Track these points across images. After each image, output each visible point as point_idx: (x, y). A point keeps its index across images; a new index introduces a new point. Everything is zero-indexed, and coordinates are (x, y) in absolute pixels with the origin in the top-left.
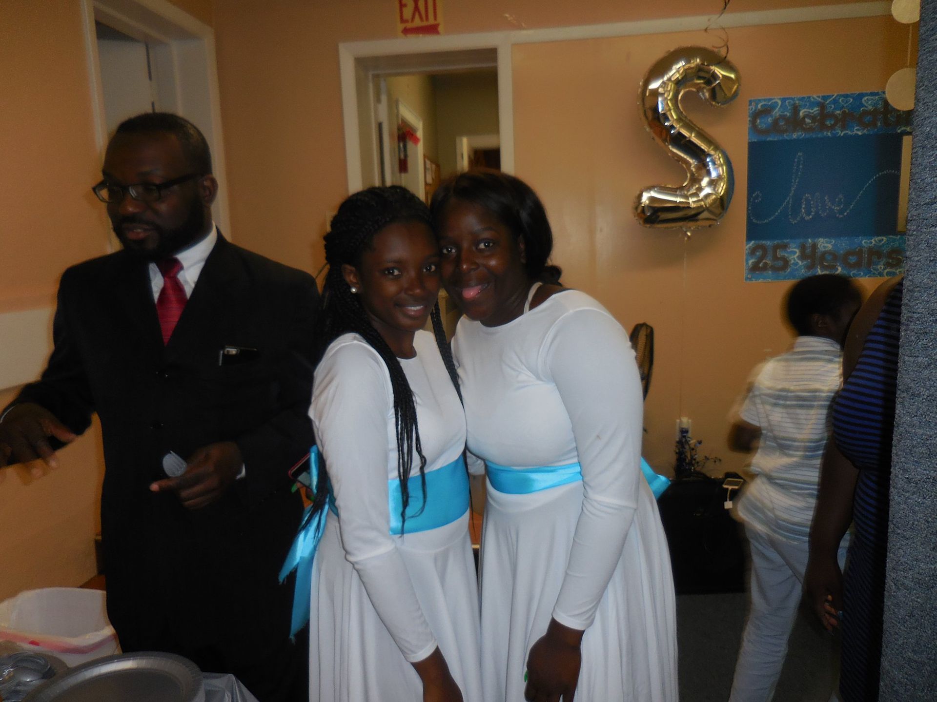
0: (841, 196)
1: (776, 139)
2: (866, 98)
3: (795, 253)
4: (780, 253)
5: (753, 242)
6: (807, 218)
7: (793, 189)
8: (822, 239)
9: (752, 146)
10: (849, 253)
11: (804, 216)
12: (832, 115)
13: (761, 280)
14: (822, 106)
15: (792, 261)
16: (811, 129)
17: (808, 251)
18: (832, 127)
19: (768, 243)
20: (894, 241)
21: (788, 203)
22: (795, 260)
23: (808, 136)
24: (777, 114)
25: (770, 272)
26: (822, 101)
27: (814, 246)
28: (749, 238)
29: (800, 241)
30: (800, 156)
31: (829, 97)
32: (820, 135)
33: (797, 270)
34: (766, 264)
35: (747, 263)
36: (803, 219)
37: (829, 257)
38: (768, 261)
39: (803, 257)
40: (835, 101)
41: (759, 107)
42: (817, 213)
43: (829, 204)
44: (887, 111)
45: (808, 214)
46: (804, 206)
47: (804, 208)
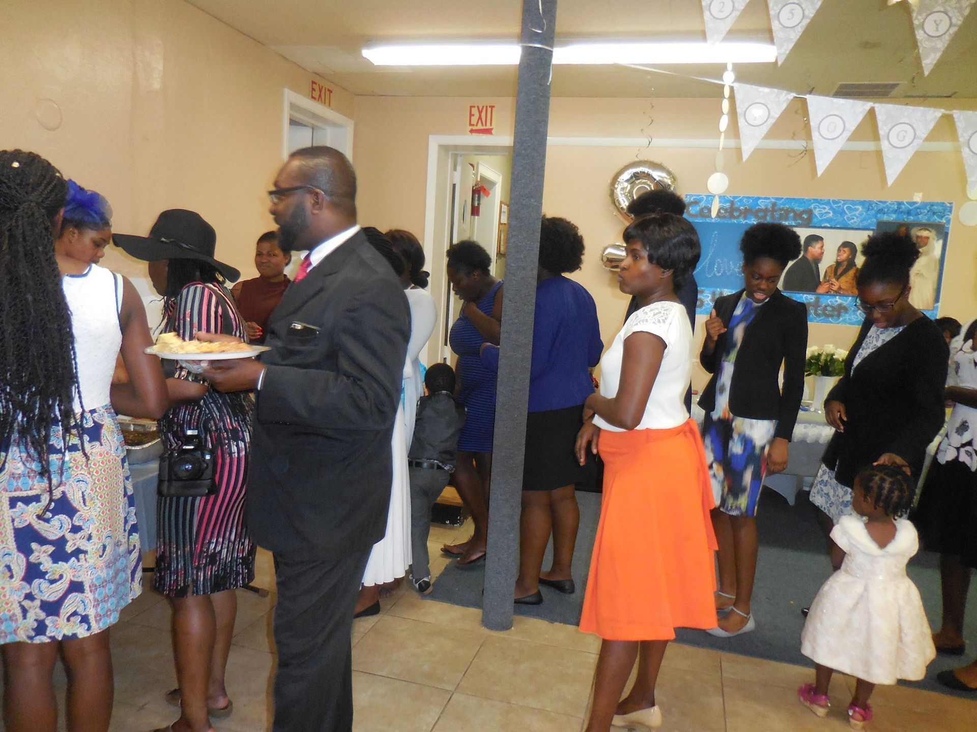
1: (701, 221)
2: (761, 201)
3: (708, 297)
6: (718, 275)
7: (710, 255)
11: (716, 273)
12: (738, 210)
14: (732, 203)
15: (706, 302)
16: (724, 217)
18: (738, 217)
23: (722, 221)
24: (703, 205)
26: (733, 200)
29: (712, 289)
30: (716, 234)
31: (737, 197)
32: (729, 222)
36: (714, 274)
40: (741, 201)
41: (691, 199)
42: (724, 272)
43: (733, 267)
44: (774, 210)
45: (719, 272)
46: (716, 266)
47: (716, 268)
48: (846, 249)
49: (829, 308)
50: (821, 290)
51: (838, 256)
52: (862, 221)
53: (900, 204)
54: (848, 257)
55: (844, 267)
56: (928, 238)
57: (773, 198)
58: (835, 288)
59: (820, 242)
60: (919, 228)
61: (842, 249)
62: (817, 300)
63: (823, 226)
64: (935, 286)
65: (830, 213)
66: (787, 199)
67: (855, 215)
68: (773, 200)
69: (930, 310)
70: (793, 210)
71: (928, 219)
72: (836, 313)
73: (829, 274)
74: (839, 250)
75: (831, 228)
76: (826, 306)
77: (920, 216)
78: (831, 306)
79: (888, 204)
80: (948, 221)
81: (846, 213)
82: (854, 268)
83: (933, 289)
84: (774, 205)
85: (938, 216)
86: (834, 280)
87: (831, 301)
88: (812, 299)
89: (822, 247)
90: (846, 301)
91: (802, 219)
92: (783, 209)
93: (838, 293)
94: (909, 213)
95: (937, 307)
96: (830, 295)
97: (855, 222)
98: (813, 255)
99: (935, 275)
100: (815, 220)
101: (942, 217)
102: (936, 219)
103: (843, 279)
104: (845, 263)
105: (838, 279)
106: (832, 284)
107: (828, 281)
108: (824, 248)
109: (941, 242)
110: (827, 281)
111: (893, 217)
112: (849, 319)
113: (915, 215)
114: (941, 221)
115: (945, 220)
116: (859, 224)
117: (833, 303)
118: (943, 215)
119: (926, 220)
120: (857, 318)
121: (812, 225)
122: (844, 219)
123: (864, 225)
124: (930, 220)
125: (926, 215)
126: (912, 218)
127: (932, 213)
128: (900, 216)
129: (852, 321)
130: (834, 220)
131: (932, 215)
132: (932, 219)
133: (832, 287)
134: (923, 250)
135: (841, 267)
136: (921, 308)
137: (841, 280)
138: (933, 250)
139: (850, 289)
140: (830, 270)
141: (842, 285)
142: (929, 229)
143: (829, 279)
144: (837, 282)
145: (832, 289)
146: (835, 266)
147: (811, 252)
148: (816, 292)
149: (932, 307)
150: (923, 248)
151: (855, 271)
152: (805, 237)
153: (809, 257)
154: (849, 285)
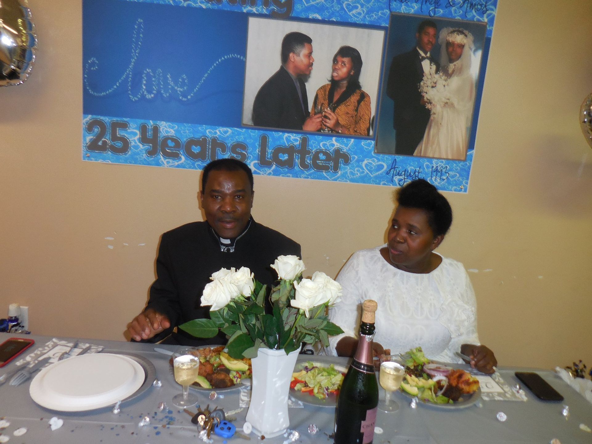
0: (184, 76)
3: (135, 134)
4: (120, 133)
5: (90, 116)
6: (149, 96)
7: (133, 60)
8: (164, 123)
10: (192, 142)
11: (145, 93)
13: (100, 161)
17: (150, 134)
19: (106, 119)
20: (239, 134)
21: (127, 77)
22: (135, 143)
25: (110, 153)
27: (156, 130)
28: (87, 111)
29: (141, 121)
30: (140, 23)
32: (161, 2)
33: (138, 154)
34: (104, 142)
35: (85, 140)
36: (143, 96)
37: (171, 144)
38: (107, 139)
39: (144, 139)
42: (159, 92)
43: (172, 83)
45: (150, 92)
46: (144, 82)
47: (145, 85)
48: (346, 60)
49: (322, 156)
50: (311, 125)
51: (334, 70)
52: (369, 12)
54: (349, 72)
55: (344, 89)
56: (462, 46)
58: (330, 123)
59: (306, 44)
60: (451, 29)
61: (339, 58)
62: (304, 142)
63: (310, 17)
64: (469, 124)
67: (358, 1)
69: (460, 160)
71: (465, 15)
72: (332, 164)
73: (321, 100)
74: (335, 60)
75: (323, 22)
76: (317, 153)
77: (453, 9)
78: (325, 153)
80: (491, 21)
82: (358, 91)
83: (467, 128)
85: (477, 10)
86: (328, 110)
87: (324, 145)
88: (296, 140)
89: (310, 53)
90: (347, 145)
91: (279, 3)
93: (334, 131)
94: (437, 2)
95: (471, 155)
96: (323, 135)
97: (360, 14)
98: (296, 67)
99: (470, 106)
100: (298, 7)
101: (484, 13)
102: (474, 16)
103: (342, 109)
104: (345, 83)
105: (334, 110)
106: (326, 117)
107: (320, 112)
108: (313, 55)
109: (479, 53)
110: (318, 112)
111: (413, 9)
112: (352, 173)
113: (446, 7)
114: (481, 19)
115: (487, 17)
116: (365, 17)
117: (328, 147)
118: (485, 9)
119: (460, 16)
120: (363, 172)
121: (293, 15)
122: (342, 8)
123: (372, 19)
124: (466, 17)
125: (461, 7)
126: (442, 11)
127: (469, 5)
128: (424, 7)
129: (355, 176)
130: (327, 8)
131: (468, 8)
132: (469, 16)
133: (326, 122)
134: (455, 65)
135: (339, 89)
136: (450, 157)
137: (339, 111)
138: (469, 66)
139: (353, 126)
140: (323, 93)
141: (340, 119)
142: (465, 31)
143: (321, 108)
144: (332, 114)
145: (325, 126)
146: (329, 87)
147: (293, 62)
148: (302, 129)
149: (464, 156)
150: (455, 63)
151: (359, 97)
152: (284, 36)
153: (291, 71)
154: (351, 119)
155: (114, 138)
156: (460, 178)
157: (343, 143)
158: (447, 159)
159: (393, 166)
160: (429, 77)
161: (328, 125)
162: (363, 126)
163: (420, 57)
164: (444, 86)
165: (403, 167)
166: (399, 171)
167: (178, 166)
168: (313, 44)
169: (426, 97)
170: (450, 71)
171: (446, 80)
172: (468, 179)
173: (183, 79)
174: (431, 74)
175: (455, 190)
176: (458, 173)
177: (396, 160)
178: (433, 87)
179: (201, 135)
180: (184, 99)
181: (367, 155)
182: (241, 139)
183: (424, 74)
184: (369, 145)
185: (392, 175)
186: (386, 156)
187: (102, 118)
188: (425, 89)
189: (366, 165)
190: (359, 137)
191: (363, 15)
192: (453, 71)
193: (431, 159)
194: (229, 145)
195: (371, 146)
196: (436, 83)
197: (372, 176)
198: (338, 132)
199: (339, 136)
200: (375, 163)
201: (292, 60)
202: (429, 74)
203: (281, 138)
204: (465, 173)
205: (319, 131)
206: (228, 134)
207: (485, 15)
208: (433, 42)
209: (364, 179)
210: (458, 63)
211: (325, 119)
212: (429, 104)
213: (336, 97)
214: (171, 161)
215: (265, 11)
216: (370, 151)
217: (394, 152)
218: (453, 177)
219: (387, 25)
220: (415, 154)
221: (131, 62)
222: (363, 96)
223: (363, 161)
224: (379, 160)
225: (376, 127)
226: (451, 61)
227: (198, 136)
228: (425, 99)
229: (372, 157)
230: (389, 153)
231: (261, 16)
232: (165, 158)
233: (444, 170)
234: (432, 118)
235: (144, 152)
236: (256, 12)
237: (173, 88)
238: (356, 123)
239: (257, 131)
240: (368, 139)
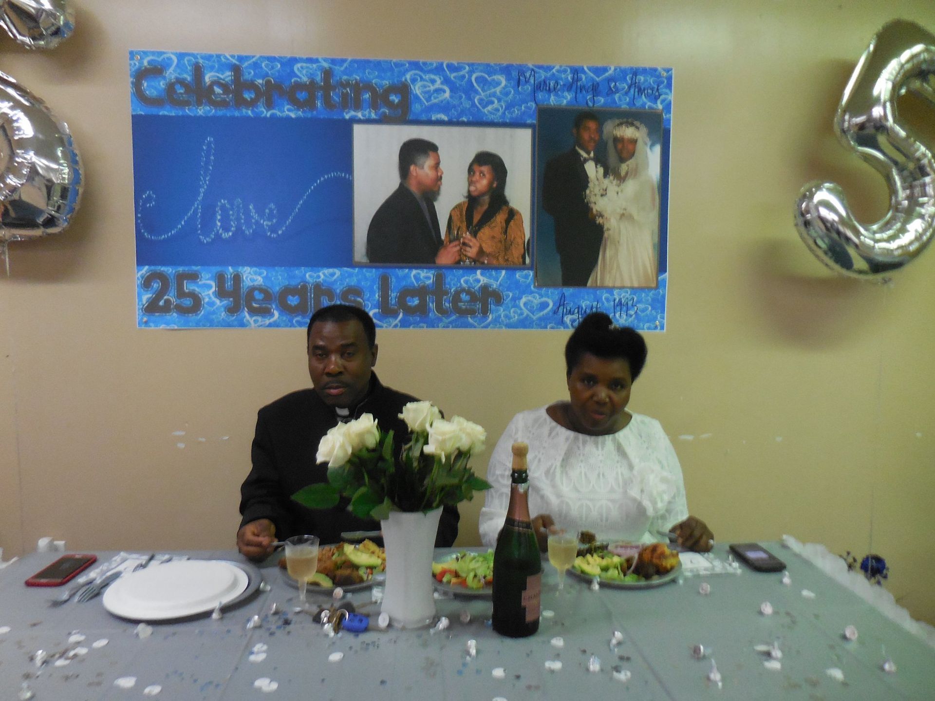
0: (272, 206)
1: (173, 114)
2: (299, 65)
3: (210, 287)
4: (188, 287)
5: (146, 268)
6: (226, 235)
7: (202, 190)
8: (248, 268)
9: (137, 120)
10: (287, 291)
11: (221, 231)
12: (251, 86)
13: (162, 326)
14: (236, 70)
15: (207, 300)
16: (224, 104)
17: (229, 285)
18: (252, 104)
19: (169, 270)
20: (350, 275)
21: (196, 211)
22: (210, 298)
23: (219, 113)
24: (173, 77)
25: (175, 314)
26: (237, 63)
27: (237, 278)
28: (141, 261)
29: (216, 269)
30: (210, 142)
31: (247, 58)
32: (237, 114)
33: (214, 313)
34: (167, 302)
35: (140, 300)
36: (218, 236)
37: (258, 296)
38: (171, 296)
39: (221, 293)
40: (256, 65)
41: (145, 63)
42: (239, 228)
43: (256, 216)
44: (327, 87)
45: (226, 229)
46: (219, 217)
47: (219, 221)
48: (485, 169)
49: (464, 296)
50: (446, 257)
51: (471, 183)
52: (509, 107)
53: (576, 71)
54: (490, 184)
55: (486, 207)
56: (634, 142)
57: (325, 60)
58: (472, 252)
59: (431, 153)
60: (617, 121)
61: (476, 167)
62: (439, 279)
63: (433, 118)
64: (656, 239)
65: (444, 91)
66: (354, 61)
67: (494, 95)
68: (326, 65)
69: (650, 289)
70: (369, 87)
71: (632, 102)
72: (479, 306)
73: (456, 222)
74: (471, 170)
75: (450, 123)
76: (458, 293)
77: (617, 96)
78: (468, 292)
79: (554, 70)
80: (668, 107)
81: (476, 92)
82: (505, 208)
83: (654, 245)
84: (328, 74)
85: (647, 96)
86: (468, 235)
87: (466, 282)
88: (429, 278)
89: (437, 164)
90: (496, 280)
91: (390, 104)
92: (347, 84)
93: (479, 262)
94: (595, 89)
95: (664, 281)
96: (462, 268)
97: (497, 110)
98: (419, 183)
99: (653, 217)
100: (416, 108)
101: (656, 99)
102: (644, 102)
103: (485, 232)
104: (486, 199)
105: (475, 234)
106: (464, 244)
107: (457, 238)
108: (441, 166)
109: (658, 149)
110: (454, 238)
111: (566, 99)
112: (506, 316)
113: (608, 95)
114: (654, 106)
115: (661, 103)
116: (504, 113)
117: (471, 284)
118: (657, 94)
119: (628, 104)
120: (522, 314)
121: (411, 117)
122: (474, 105)
123: (514, 115)
124: (634, 104)
125: (627, 93)
126: (602, 100)
127: (637, 90)
128: (580, 96)
129: (511, 320)
130: (454, 107)
131: (636, 93)
132: (639, 103)
133: (465, 251)
134: (628, 166)
135: (479, 208)
136: (636, 285)
137: (482, 234)
138: (647, 165)
139: (502, 254)
140: (458, 213)
141: (484, 245)
142: (635, 122)
143: (458, 234)
144: (474, 240)
145: (466, 256)
146: (466, 205)
147: (416, 177)
148: (434, 262)
149: (655, 282)
150: (627, 163)
151: (507, 216)
152: (401, 144)
153: (413, 188)
154: (499, 245)
155: (181, 294)
156: (653, 312)
157: (490, 277)
158: (632, 288)
159: (561, 302)
160: (597, 183)
161: (469, 254)
162: (516, 253)
163: (582, 159)
164: (618, 193)
165: (574, 302)
166: (571, 308)
167: (270, 325)
168: (440, 152)
169: (595, 208)
170: (623, 173)
171: (619, 186)
172: (663, 311)
173: (271, 210)
174: (598, 179)
175: (649, 328)
176: (650, 305)
177: (564, 293)
178: (602, 195)
179: (299, 281)
180: (274, 235)
181: (526, 290)
182: (353, 281)
183: (589, 180)
184: (525, 277)
185: (561, 315)
186: (550, 290)
187: (163, 269)
188: (593, 199)
189: (525, 304)
190: (512, 268)
191: (501, 111)
192: (627, 173)
193: (610, 290)
194: (338, 291)
195: (530, 279)
196: (606, 190)
197: (535, 318)
198: (483, 263)
199: (485, 268)
200: (536, 300)
201: (414, 174)
202: (596, 179)
203: (407, 276)
204: (659, 304)
205: (457, 264)
206: (335, 277)
207: (659, 102)
208: (597, 138)
209: (524, 323)
210: (631, 162)
211: (464, 247)
212: (601, 218)
213: (477, 218)
214: (259, 319)
215: (373, 116)
216: (529, 286)
217: (561, 284)
218: (643, 311)
219: (534, 122)
220: (589, 283)
221: (199, 192)
222: (512, 214)
223: (520, 298)
224: (541, 296)
225: (533, 252)
226: (622, 160)
227: (294, 283)
228: (594, 211)
229: (532, 293)
230: (554, 285)
231: (368, 121)
232: (251, 316)
233: (630, 303)
234: (606, 235)
235: (223, 309)
236: (362, 118)
237: (257, 223)
238: (507, 249)
239: (374, 270)
240: (524, 269)
